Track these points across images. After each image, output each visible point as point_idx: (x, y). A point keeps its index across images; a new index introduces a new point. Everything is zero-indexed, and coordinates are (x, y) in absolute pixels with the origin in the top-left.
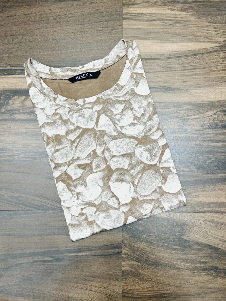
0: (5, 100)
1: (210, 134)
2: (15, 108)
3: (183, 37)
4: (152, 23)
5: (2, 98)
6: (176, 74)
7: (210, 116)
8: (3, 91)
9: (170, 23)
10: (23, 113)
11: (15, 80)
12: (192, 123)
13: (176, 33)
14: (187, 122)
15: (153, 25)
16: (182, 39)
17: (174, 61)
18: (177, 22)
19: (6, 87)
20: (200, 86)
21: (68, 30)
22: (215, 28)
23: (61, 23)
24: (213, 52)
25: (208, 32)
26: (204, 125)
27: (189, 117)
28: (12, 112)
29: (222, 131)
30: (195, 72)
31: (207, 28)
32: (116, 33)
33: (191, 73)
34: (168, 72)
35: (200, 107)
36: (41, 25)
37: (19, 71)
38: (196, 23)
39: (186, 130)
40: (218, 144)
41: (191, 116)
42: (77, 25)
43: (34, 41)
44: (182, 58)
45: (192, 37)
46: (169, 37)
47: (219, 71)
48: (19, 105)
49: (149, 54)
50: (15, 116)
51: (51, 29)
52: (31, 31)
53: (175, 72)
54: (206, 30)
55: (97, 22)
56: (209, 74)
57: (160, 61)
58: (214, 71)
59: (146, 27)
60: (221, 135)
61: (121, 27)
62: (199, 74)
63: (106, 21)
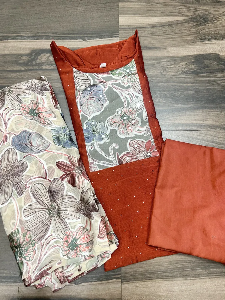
0: (35, 56)
1: (182, 78)
2: (43, 62)
3: (163, 13)
4: (139, 4)
5: (33, 55)
6: (158, 38)
7: (182, 66)
8: (34, 50)
9: (153, 3)
10: (48, 65)
11: (42, 43)
12: (169, 70)
13: (157, 11)
14: (166, 70)
15: (141, 5)
16: (161, 14)
17: (156, 29)
18: (157, 3)
19: (36, 48)
20: (175, 45)
21: (80, 9)
22: (185, 7)
23: (75, 5)
24: (184, 23)
25: (180, 9)
26: (178, 72)
27: (167, 67)
28: (40, 64)
29: (191, 75)
30: (171, 36)
31: (180, 7)
32: (114, 10)
33: (168, 37)
34: (152, 37)
35: (175, 60)
36: (60, 6)
37: (45, 37)
38: (172, 4)
39: (165, 75)
40: (188, 84)
41: (169, 65)
42: (86, 6)
43: (56, 17)
44: (162, 27)
45: (169, 13)
46: (152, 13)
47: (188, 35)
48: (45, 60)
49: (138, 24)
50: (42, 67)
51: (68, 8)
52: (53, 10)
53: (156, 36)
54: (179, 8)
55: (100, 4)
56: (182, 38)
57: (146, 29)
58: (184, 35)
59: (136, 7)
60: (190, 78)
61: (118, 6)
62: (174, 38)
63: (107, 3)
